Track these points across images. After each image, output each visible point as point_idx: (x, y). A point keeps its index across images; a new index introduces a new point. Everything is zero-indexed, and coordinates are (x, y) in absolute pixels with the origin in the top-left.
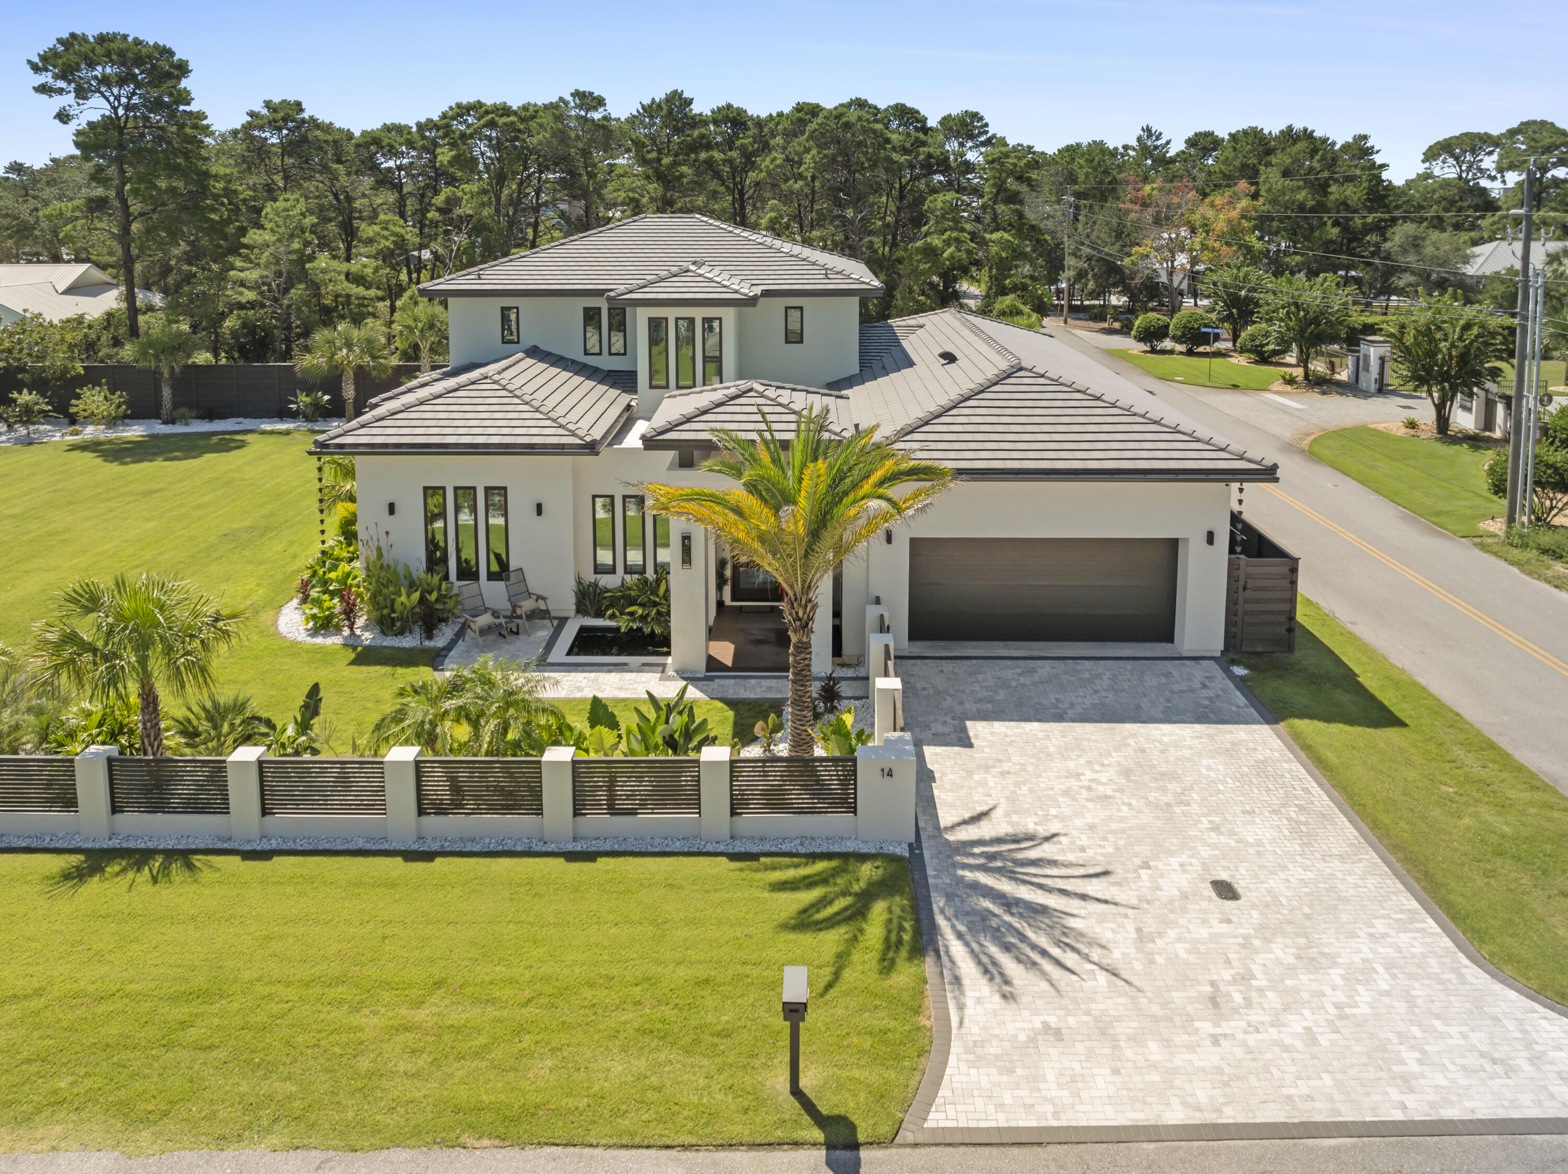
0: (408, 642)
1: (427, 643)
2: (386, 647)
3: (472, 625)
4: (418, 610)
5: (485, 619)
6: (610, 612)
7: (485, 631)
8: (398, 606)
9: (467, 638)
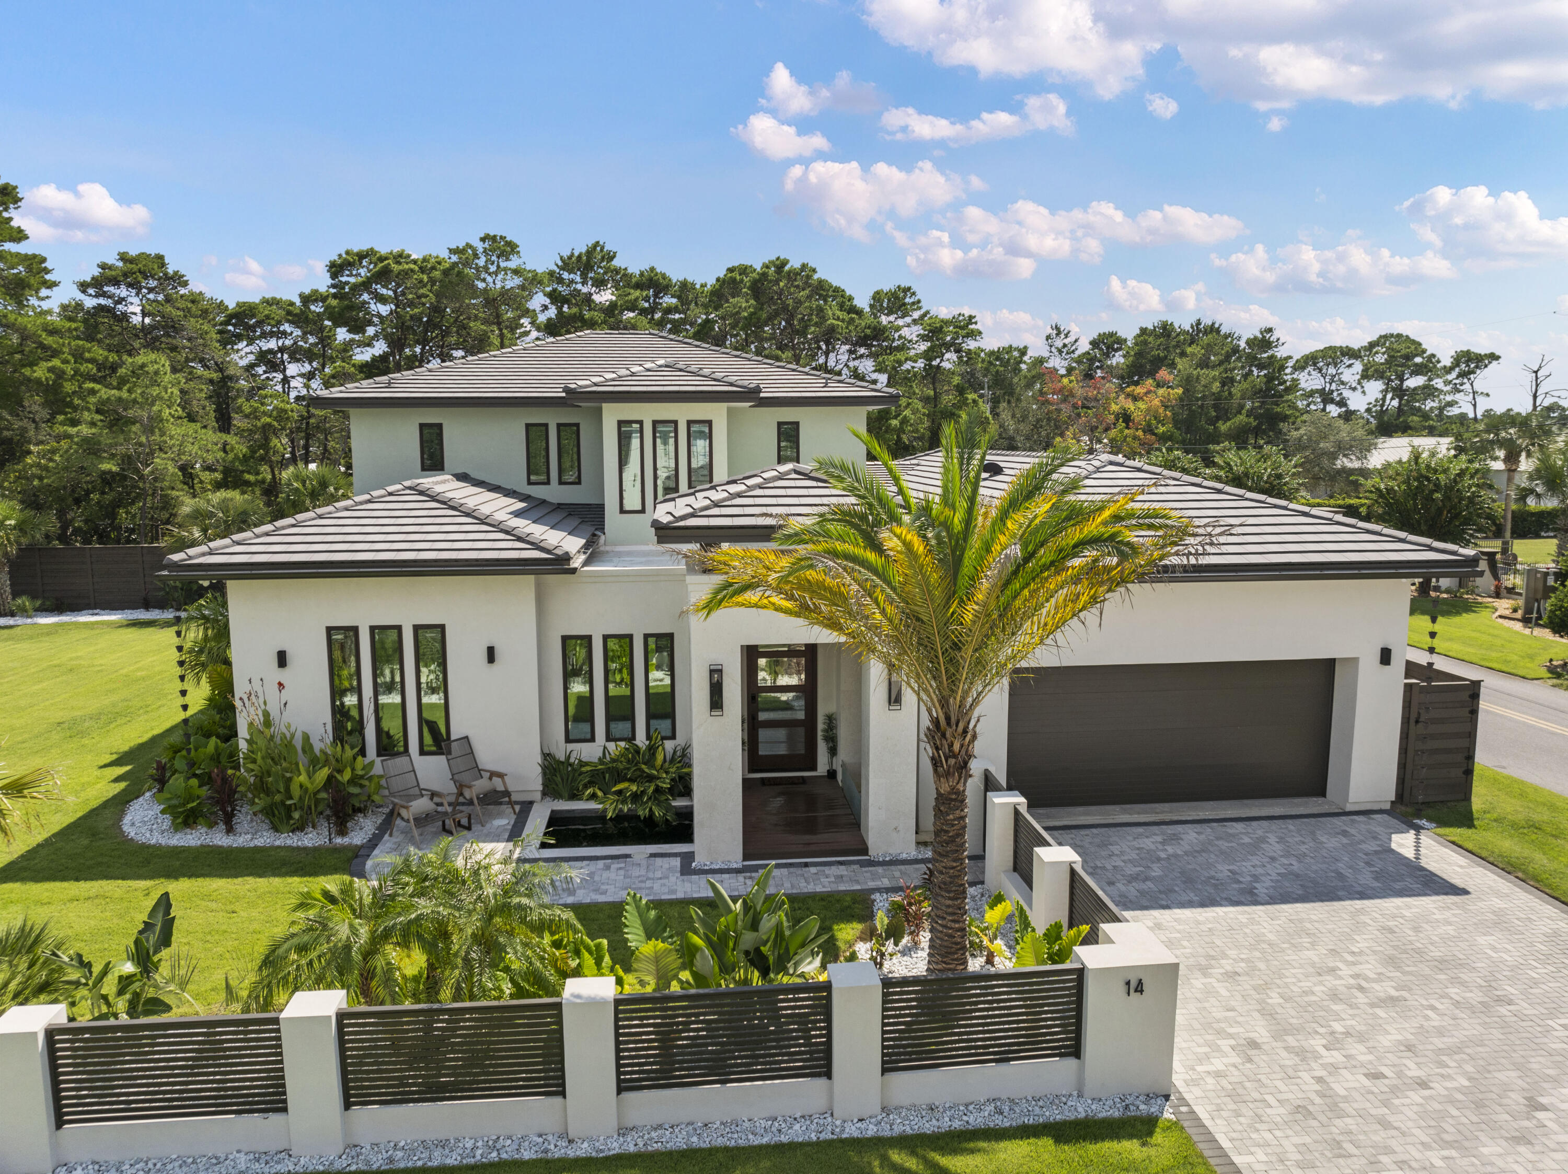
0: (310, 839)
1: (339, 840)
2: (279, 847)
3: (404, 813)
4: (323, 795)
5: (422, 805)
6: (589, 791)
7: (422, 821)
8: (296, 791)
9: (395, 833)
